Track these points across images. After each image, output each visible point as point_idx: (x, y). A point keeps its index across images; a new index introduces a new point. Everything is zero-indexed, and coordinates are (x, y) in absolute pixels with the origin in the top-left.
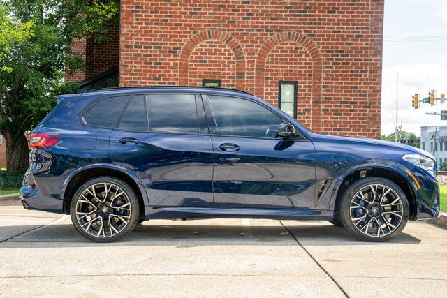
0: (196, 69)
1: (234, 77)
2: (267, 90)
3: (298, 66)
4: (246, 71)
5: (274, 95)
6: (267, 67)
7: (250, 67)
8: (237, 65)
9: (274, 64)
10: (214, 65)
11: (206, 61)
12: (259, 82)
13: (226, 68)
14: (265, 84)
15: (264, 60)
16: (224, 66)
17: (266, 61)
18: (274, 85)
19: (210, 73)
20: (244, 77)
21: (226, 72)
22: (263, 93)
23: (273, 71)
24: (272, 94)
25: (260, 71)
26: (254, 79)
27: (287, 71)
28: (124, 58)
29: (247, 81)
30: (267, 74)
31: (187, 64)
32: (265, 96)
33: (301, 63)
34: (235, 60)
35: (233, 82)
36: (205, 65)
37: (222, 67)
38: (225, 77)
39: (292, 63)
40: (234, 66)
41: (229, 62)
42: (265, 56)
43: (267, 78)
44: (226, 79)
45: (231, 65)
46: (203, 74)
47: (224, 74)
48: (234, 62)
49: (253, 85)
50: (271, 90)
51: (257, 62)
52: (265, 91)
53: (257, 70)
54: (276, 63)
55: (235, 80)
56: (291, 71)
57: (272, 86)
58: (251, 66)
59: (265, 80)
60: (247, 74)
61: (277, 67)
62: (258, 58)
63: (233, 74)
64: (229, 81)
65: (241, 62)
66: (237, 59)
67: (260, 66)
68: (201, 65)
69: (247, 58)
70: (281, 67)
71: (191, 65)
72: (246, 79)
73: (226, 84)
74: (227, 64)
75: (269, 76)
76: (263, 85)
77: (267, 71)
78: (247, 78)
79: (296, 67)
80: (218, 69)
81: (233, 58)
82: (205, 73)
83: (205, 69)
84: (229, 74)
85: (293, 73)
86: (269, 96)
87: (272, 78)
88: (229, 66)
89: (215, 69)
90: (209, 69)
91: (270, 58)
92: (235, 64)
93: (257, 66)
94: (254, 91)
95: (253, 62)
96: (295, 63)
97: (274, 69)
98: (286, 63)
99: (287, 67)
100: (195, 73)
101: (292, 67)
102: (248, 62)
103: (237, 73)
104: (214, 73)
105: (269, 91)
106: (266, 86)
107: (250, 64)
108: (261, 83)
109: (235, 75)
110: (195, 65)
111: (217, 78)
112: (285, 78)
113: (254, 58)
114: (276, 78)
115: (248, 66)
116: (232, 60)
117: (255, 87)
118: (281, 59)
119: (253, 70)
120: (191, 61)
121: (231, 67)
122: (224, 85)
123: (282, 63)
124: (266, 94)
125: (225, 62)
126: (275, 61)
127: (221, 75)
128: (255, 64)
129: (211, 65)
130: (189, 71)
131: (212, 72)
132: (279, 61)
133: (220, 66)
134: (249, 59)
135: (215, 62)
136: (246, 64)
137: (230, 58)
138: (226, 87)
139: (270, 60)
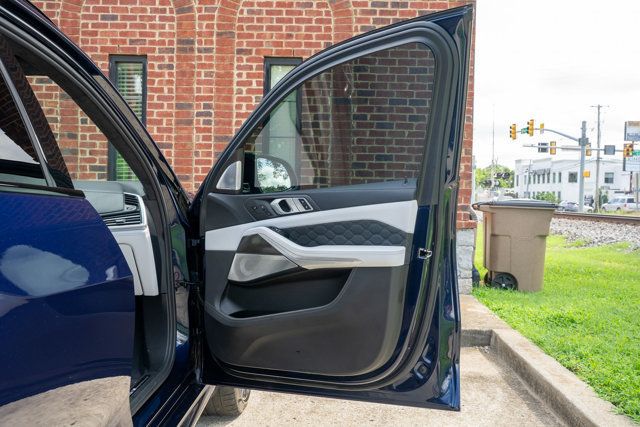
0: (95, 33)
1: (172, 51)
2: (239, 75)
3: (303, 26)
4: (197, 38)
5: (254, 86)
6: (241, 28)
7: (204, 29)
8: (180, 25)
9: (255, 23)
10: (131, 26)
11: (114, 18)
12: (223, 59)
13: (157, 32)
14: (236, 64)
15: (234, 13)
16: (153, 26)
17: (238, 15)
18: (254, 65)
19: (124, 42)
20: (192, 50)
21: (157, 38)
22: (231, 82)
23: (251, 36)
24: (251, 83)
25: (225, 37)
26: (214, 54)
27: (281, 36)
29: (200, 58)
30: (240, 44)
31: (75, 24)
32: (235, 87)
33: (310, 21)
34: (174, 15)
35: (171, 59)
36: (113, 26)
37: (148, 30)
38: (153, 50)
39: (290, 21)
40: (171, 27)
41: (161, 19)
42: (235, 7)
43: (240, 52)
44: (157, 54)
45: (167, 24)
46: (109, 44)
47: (152, 42)
48: (172, 19)
49: (211, 66)
50: (248, 75)
51: (220, 17)
52: (236, 79)
53: (218, 34)
54: (259, 20)
55: (174, 55)
56: (290, 36)
57: (251, 68)
58: (208, 26)
59: (236, 56)
60: (200, 42)
61: (261, 28)
62: (221, 10)
63: (171, 43)
64: (162, 58)
65: (187, 18)
66: (178, 12)
67: (225, 27)
68: (105, 26)
69: (200, 10)
70: (269, 28)
71: (85, 26)
72: (197, 54)
73: (156, 64)
74: (157, 22)
75: (244, 47)
76: (232, 65)
77: (240, 36)
78: (200, 51)
79: (299, 29)
80: (141, 34)
81: (171, 11)
82: (113, 41)
83: (113, 33)
84: (163, 43)
85: (294, 40)
86: (244, 89)
87: (250, 52)
88: (163, 27)
89: (133, 34)
90: (122, 34)
91: (246, 9)
92: (175, 24)
93: (219, 26)
94: (214, 78)
95: (212, 18)
96: (298, 21)
97: (255, 33)
98: (278, 20)
99: (280, 29)
100: (94, 42)
101: (291, 28)
102: (201, 18)
103: (179, 42)
104: (132, 42)
105: (244, 78)
106: (239, 67)
107: (205, 23)
108: (227, 63)
109: (175, 46)
110: (94, 26)
111: (138, 53)
112: (278, 52)
113: (214, 9)
114: (258, 52)
115: (200, 26)
116: (168, 14)
117: (214, 70)
118: (268, 13)
119: (211, 34)
120: (85, 17)
121: (167, 30)
122: (152, 66)
123: (271, 20)
124: (239, 83)
125: (153, 18)
126: (255, 17)
127: (147, 46)
128: (215, 22)
129: (125, 26)
130: (81, 37)
131: (128, 39)
132: (264, 15)
133: (144, 26)
134: (203, 13)
135: (134, 18)
136: (197, 22)
137: (164, 11)
138: (157, 70)
139: (245, 14)
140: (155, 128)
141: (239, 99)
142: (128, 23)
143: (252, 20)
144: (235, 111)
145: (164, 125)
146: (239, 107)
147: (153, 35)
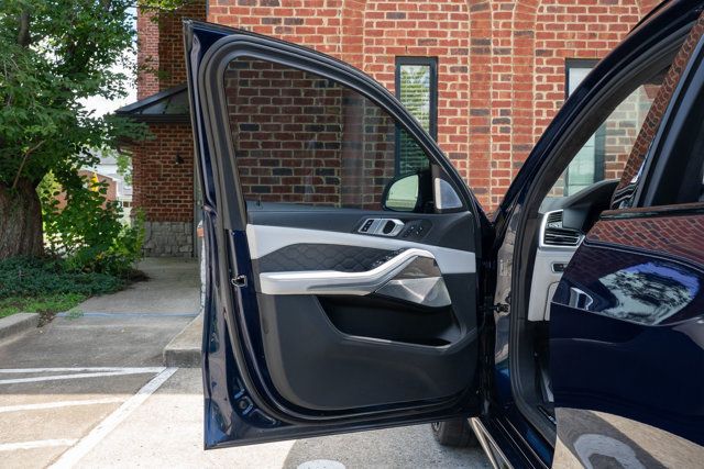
0: (381, 33)
1: (465, 52)
2: (539, 79)
3: (608, 24)
4: (493, 38)
5: (555, 90)
6: (540, 27)
7: (501, 29)
8: (474, 24)
9: (556, 22)
10: (421, 25)
11: (402, 16)
12: (521, 61)
13: (449, 31)
14: (535, 66)
15: (534, 11)
16: (444, 25)
17: (538, 13)
18: (555, 67)
19: (412, 42)
20: (488, 51)
21: (449, 38)
22: (530, 87)
23: (551, 36)
24: (551, 88)
25: (523, 37)
26: (512, 55)
27: (584, 36)
28: (216, 10)
29: (496, 60)
30: (540, 44)
31: (360, 22)
32: (535, 92)
33: (615, 19)
34: (468, 13)
35: (465, 61)
36: (400, 24)
37: (438, 29)
38: (445, 51)
39: (594, 19)
40: (465, 26)
41: (454, 17)
42: (533, 3)
43: (540, 53)
44: (449, 55)
45: (460, 22)
46: (396, 45)
47: (443, 43)
48: (466, 17)
49: (508, 68)
50: (549, 79)
51: (518, 15)
52: (535, 83)
53: (517, 34)
54: (560, 18)
55: (468, 56)
56: (593, 36)
57: (551, 70)
58: (504, 25)
59: (535, 58)
60: (496, 43)
61: (562, 27)
62: (519, 7)
63: (464, 43)
64: (455, 60)
65: (482, 16)
66: (472, 10)
67: (522, 25)
68: (392, 25)
69: (495, 7)
70: (571, 27)
71: (369, 24)
72: (492, 55)
73: (449, 66)
74: (449, 20)
75: (544, 48)
76: (531, 67)
77: (539, 36)
78: (496, 52)
79: (603, 28)
80: (431, 33)
81: (465, 9)
82: (400, 41)
83: (401, 33)
84: (456, 43)
85: (597, 40)
86: (544, 93)
87: (550, 53)
88: (455, 26)
89: (423, 33)
90: (410, 33)
91: (545, 6)
92: (469, 22)
93: (517, 25)
94: (512, 82)
95: (509, 16)
96: (602, 19)
97: (556, 32)
98: (582, 19)
99: (583, 27)
100: (379, 42)
101: (595, 27)
102: (498, 16)
103: (474, 42)
104: (421, 42)
105: (544, 82)
106: (538, 70)
107: (501, 22)
108: (526, 65)
109: (469, 47)
110: (379, 24)
111: (428, 55)
112: (580, 53)
113: (511, 7)
114: (559, 53)
115: (496, 25)
116: (461, 12)
117: (512, 73)
118: (570, 10)
119: (509, 34)
120: (369, 15)
121: (460, 29)
122: (444, 69)
123: (573, 18)
124: (538, 88)
125: (445, 16)
126: (556, 15)
127: (438, 46)
128: (512, 20)
129: (414, 25)
130: (365, 37)
131: (417, 39)
132: (566, 13)
133: (434, 25)
134: (499, 11)
135: (424, 16)
136: (493, 20)
137: (457, 8)
138: (449, 73)
139: (545, 12)
140: (448, 136)
141: (539, 105)
142: (417, 21)
143: (552, 18)
144: (535, 118)
145: (458, 134)
146: (539, 113)
147: (445, 34)
